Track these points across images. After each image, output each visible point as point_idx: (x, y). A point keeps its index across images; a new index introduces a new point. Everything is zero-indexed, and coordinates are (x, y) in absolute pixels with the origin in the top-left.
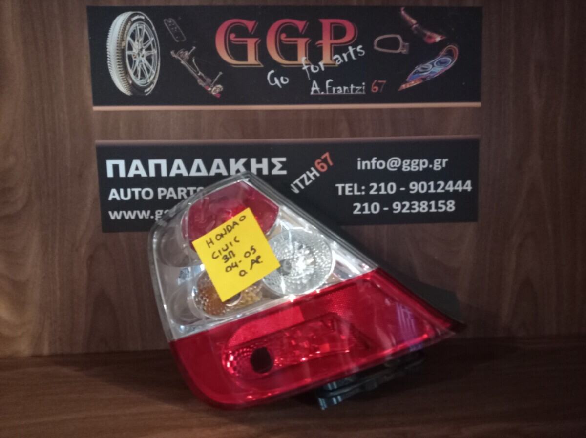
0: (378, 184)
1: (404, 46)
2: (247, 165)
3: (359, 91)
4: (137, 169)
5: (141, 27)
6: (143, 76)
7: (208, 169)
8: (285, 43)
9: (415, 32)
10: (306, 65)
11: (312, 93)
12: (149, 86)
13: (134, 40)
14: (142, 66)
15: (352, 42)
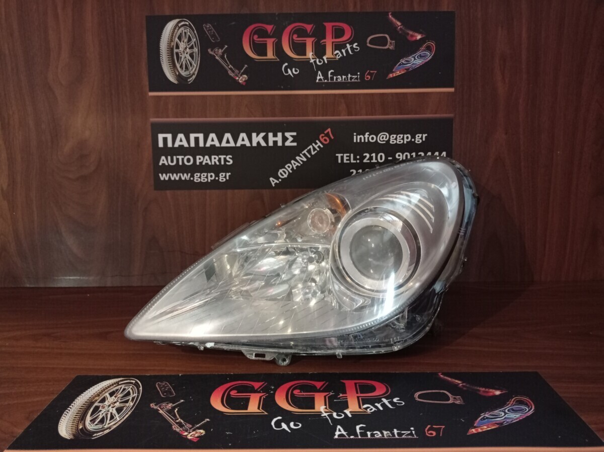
0: (370, 154)
1: (391, 43)
2: (266, 139)
3: (355, 79)
4: (181, 141)
5: (186, 31)
6: (187, 68)
7: (236, 141)
8: (296, 41)
9: (400, 32)
10: (313, 59)
11: (317, 81)
12: (191, 76)
13: (180, 41)
14: (186, 61)
15: (350, 40)
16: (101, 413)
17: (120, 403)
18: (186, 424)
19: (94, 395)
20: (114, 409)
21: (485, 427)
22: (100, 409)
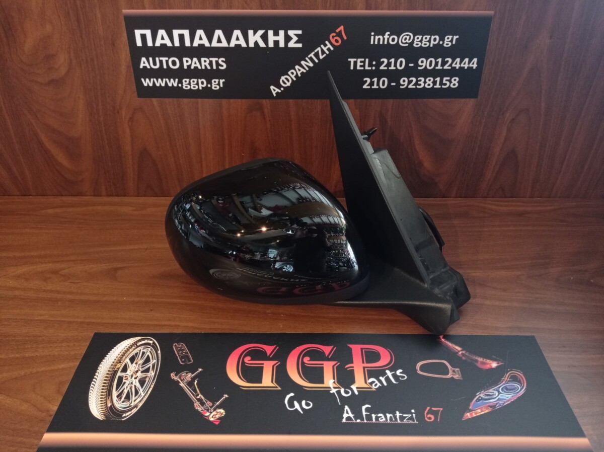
16: (125, 387)
17: (142, 372)
18: (206, 401)
19: (115, 361)
20: (137, 380)
21: (479, 411)
22: (124, 381)
